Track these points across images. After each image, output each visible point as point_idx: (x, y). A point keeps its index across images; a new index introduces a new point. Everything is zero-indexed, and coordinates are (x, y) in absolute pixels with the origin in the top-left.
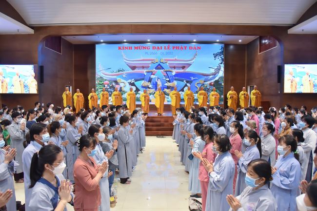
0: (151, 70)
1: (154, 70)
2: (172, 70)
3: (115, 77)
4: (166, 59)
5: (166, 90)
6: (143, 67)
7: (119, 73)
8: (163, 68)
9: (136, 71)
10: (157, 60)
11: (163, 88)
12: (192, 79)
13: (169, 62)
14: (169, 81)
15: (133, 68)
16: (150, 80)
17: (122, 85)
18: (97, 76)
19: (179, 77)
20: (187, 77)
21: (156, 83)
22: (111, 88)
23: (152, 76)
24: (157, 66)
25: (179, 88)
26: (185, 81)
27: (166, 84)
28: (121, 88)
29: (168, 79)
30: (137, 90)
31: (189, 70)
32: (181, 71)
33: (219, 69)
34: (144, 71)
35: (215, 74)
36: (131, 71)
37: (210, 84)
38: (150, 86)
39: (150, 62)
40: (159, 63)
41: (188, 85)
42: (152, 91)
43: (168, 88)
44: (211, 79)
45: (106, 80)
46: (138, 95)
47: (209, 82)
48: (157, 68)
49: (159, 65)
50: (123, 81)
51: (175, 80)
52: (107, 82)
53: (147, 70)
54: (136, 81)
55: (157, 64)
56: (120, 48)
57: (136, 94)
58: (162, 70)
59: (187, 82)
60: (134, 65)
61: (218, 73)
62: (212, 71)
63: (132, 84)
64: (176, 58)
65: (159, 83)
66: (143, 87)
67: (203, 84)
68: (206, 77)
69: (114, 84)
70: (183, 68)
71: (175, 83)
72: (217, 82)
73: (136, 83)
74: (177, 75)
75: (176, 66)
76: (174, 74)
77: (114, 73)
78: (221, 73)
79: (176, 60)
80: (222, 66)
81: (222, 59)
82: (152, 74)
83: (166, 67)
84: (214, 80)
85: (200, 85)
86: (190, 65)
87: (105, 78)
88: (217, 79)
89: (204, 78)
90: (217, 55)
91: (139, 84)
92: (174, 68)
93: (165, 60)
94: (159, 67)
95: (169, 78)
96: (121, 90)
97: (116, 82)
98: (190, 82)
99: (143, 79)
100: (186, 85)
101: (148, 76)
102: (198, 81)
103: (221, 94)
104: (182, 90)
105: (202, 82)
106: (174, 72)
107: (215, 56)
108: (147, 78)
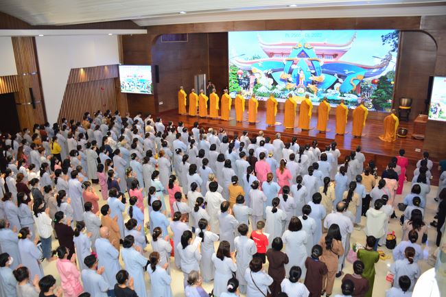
0: (292, 58)
1: (296, 58)
2: (319, 59)
3: (249, 65)
4: (312, 42)
5: (312, 87)
6: (283, 54)
7: (254, 61)
8: (307, 56)
9: (274, 58)
10: (301, 45)
11: (306, 83)
12: (347, 72)
13: (315, 47)
14: (315, 74)
15: (271, 55)
16: (290, 72)
17: (257, 76)
18: (230, 64)
19: (329, 69)
20: (340, 71)
21: (298, 75)
22: (245, 78)
23: (294, 67)
24: (300, 53)
25: (328, 85)
26: (336, 75)
27: (311, 78)
28: (256, 79)
29: (313, 71)
30: (275, 83)
31: (342, 59)
32: (332, 60)
33: (388, 60)
34: (284, 59)
35: (381, 68)
36: (267, 58)
37: (373, 82)
38: (291, 79)
39: (291, 47)
40: (303, 48)
41: (340, 80)
42: (294, 85)
43: (313, 83)
44: (374, 75)
45: (239, 69)
46: (275, 91)
47: (370, 79)
48: (300, 55)
49: (303, 51)
50: (258, 70)
51: (323, 72)
52: (240, 71)
53: (288, 58)
54: (274, 71)
55: (300, 50)
57: (273, 88)
58: (307, 59)
59: (339, 76)
60: (271, 51)
61: (387, 65)
62: (378, 62)
63: (270, 76)
64: (326, 42)
65: (302, 76)
67: (362, 81)
68: (367, 71)
69: (248, 74)
70: (335, 56)
71: (323, 77)
72: (383, 79)
73: (274, 75)
74: (325, 66)
75: (325, 53)
76: (321, 64)
77: (249, 61)
78: (392, 66)
79: (325, 45)
80: (395, 55)
81: (396, 45)
82: (293, 64)
83: (312, 54)
84: (379, 76)
85: (357, 82)
86: (344, 52)
87: (239, 67)
88: (383, 74)
89: (363, 73)
90: (387, 38)
91: (277, 76)
92: (323, 55)
93: (311, 45)
94: (303, 54)
95: (314, 69)
96: (256, 83)
97: (251, 72)
98: (344, 77)
99: (282, 70)
100: (337, 81)
101: (288, 66)
102: (354, 76)
103: (389, 98)
104: (332, 87)
105: (361, 78)
106: (322, 61)
107: (385, 39)
108: (287, 68)
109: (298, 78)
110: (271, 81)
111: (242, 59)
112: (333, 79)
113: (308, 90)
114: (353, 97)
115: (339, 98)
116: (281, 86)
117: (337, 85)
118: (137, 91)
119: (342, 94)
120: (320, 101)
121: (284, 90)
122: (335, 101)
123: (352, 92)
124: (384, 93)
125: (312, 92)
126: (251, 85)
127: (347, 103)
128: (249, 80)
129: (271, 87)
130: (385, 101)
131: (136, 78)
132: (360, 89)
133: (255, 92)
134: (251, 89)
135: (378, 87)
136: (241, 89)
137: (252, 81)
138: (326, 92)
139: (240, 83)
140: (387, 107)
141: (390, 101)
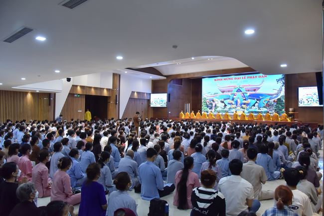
0: (233, 93)
2: (247, 92)
3: (213, 98)
5: (243, 105)
6: (229, 91)
7: (215, 95)
8: (241, 91)
9: (225, 93)
10: (238, 86)
11: (241, 104)
12: (261, 97)
13: (245, 87)
14: (245, 100)
15: (223, 92)
16: (233, 99)
17: (216, 102)
18: (203, 98)
19: (252, 96)
20: (257, 97)
22: (210, 104)
23: (234, 97)
25: (252, 104)
26: (255, 99)
27: (243, 102)
28: (216, 104)
30: (225, 106)
31: (258, 92)
32: (254, 92)
33: (281, 90)
34: (229, 93)
35: (277, 94)
36: (221, 94)
37: (274, 101)
38: (233, 103)
39: (233, 88)
40: (239, 88)
41: (258, 102)
42: (235, 106)
43: (244, 104)
44: (274, 98)
45: (207, 100)
46: (225, 109)
47: (273, 100)
48: (237, 91)
50: (217, 100)
51: (249, 98)
53: (231, 93)
54: (225, 100)
55: (237, 89)
56: (215, 80)
57: (224, 108)
58: (241, 93)
59: (257, 100)
60: (223, 90)
61: (280, 93)
62: (276, 92)
63: (223, 102)
64: (250, 84)
65: (239, 101)
66: (229, 104)
68: (271, 96)
69: (212, 102)
70: (255, 90)
71: (249, 101)
72: (279, 100)
73: (225, 101)
74: (250, 96)
76: (248, 95)
77: (212, 95)
78: (283, 93)
79: (249, 86)
80: (283, 88)
81: (284, 83)
82: (234, 95)
83: (243, 90)
84: (277, 98)
85: (266, 102)
86: (259, 88)
87: (207, 98)
88: (279, 97)
89: (269, 97)
90: (279, 80)
91: (226, 102)
92: (249, 90)
93: (243, 86)
94: (239, 91)
95: (245, 97)
96: (216, 106)
97: (213, 101)
98: (259, 100)
99: (229, 99)
100: (256, 102)
101: (232, 96)
102: (264, 99)
103: (283, 109)
104: (254, 105)
105: (268, 100)
106: (249, 93)
107: (278, 81)
108: (231, 98)
109: (237, 102)
110: (223, 104)
111: (209, 95)
112: (254, 101)
113: (242, 108)
114: (265, 110)
115: (257, 110)
116: (228, 106)
117: (257, 104)
118: (158, 106)
119: (259, 109)
120: (248, 113)
121: (230, 108)
122: (256, 112)
123: (264, 107)
124: (280, 106)
125: (244, 109)
126: (213, 108)
127: (261, 112)
128: (212, 104)
129: (223, 107)
130: (281, 110)
131: (159, 100)
132: (268, 105)
133: (215, 110)
134: (213, 109)
135: (277, 104)
136: (208, 109)
137: (214, 105)
138: (251, 108)
139: (208, 107)
140: (282, 113)
141: (284, 110)
